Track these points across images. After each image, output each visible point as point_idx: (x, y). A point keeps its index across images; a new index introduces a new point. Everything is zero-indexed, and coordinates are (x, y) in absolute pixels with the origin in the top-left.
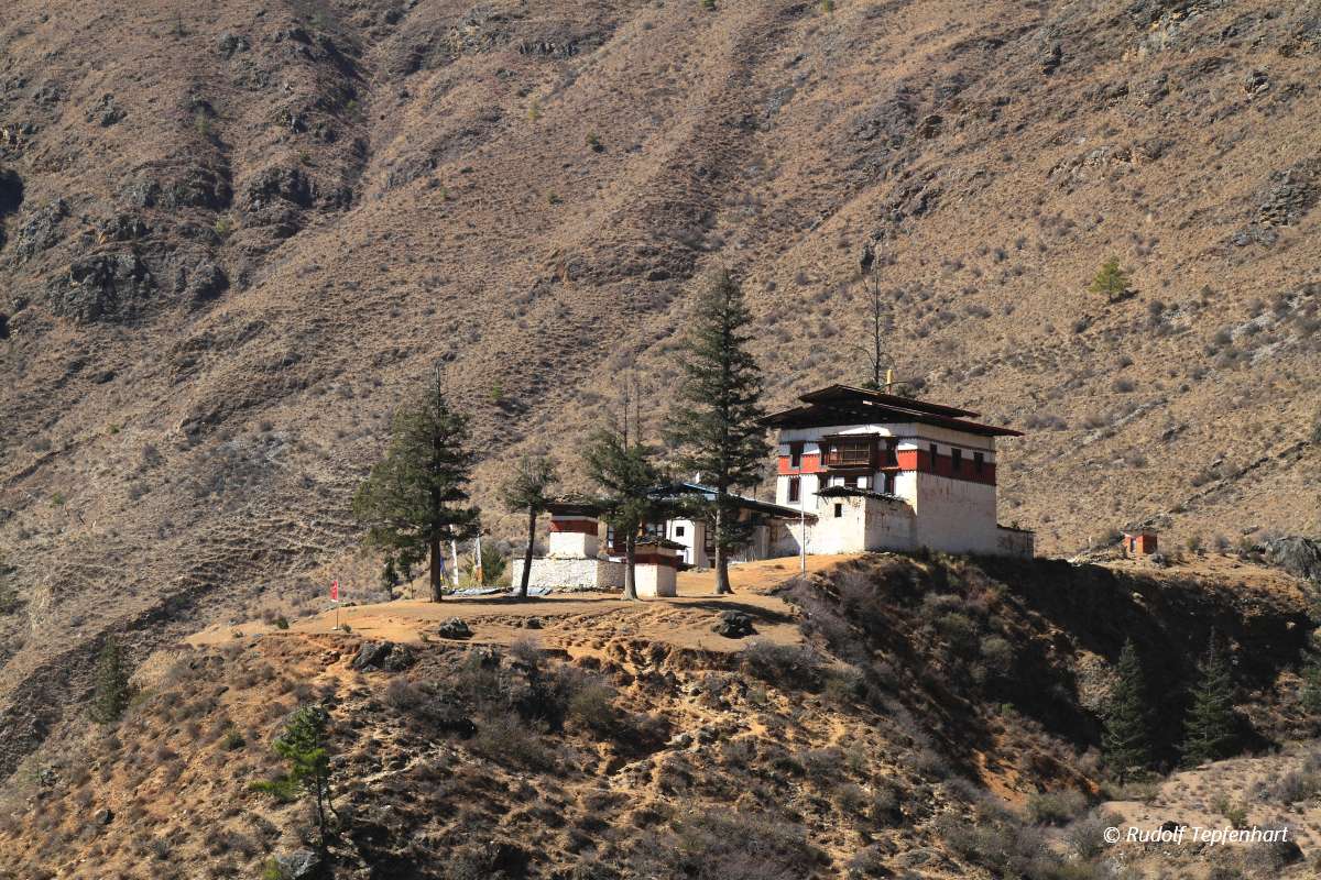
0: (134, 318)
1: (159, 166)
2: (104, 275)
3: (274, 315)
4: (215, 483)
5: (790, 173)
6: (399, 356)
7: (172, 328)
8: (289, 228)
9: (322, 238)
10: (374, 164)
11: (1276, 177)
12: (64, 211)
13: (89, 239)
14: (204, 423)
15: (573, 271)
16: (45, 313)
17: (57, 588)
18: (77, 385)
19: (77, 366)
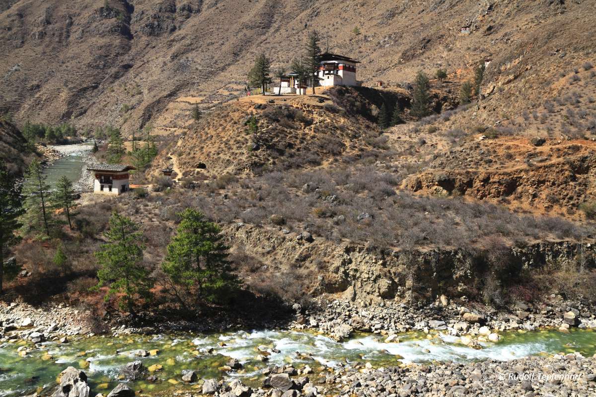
0: (158, 35)
1: (161, 4)
2: (151, 26)
3: (187, 35)
4: (178, 69)
5: (288, 7)
6: (213, 44)
7: (165, 38)
8: (188, 17)
9: (195, 19)
10: (204, 4)
11: (388, 11)
12: (143, 13)
13: (148, 19)
14: (175, 57)
15: (246, 27)
16: (140, 34)
17: (149, 90)
18: (148, 49)
19: (148, 45)
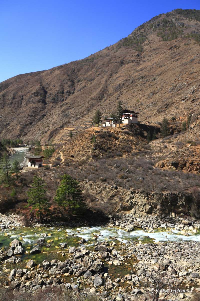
0: (57, 103)
1: (58, 90)
2: (54, 99)
3: (68, 103)
4: (64, 116)
5: (110, 91)
6: (79, 106)
7: (60, 104)
8: (69, 95)
9: (72, 96)
10: (76, 90)
11: (151, 92)
12: (51, 94)
13: (53, 96)
14: (63, 111)
15: (93, 99)
16: (50, 102)
17: (52, 125)
18: (52, 108)
19: (52, 107)
